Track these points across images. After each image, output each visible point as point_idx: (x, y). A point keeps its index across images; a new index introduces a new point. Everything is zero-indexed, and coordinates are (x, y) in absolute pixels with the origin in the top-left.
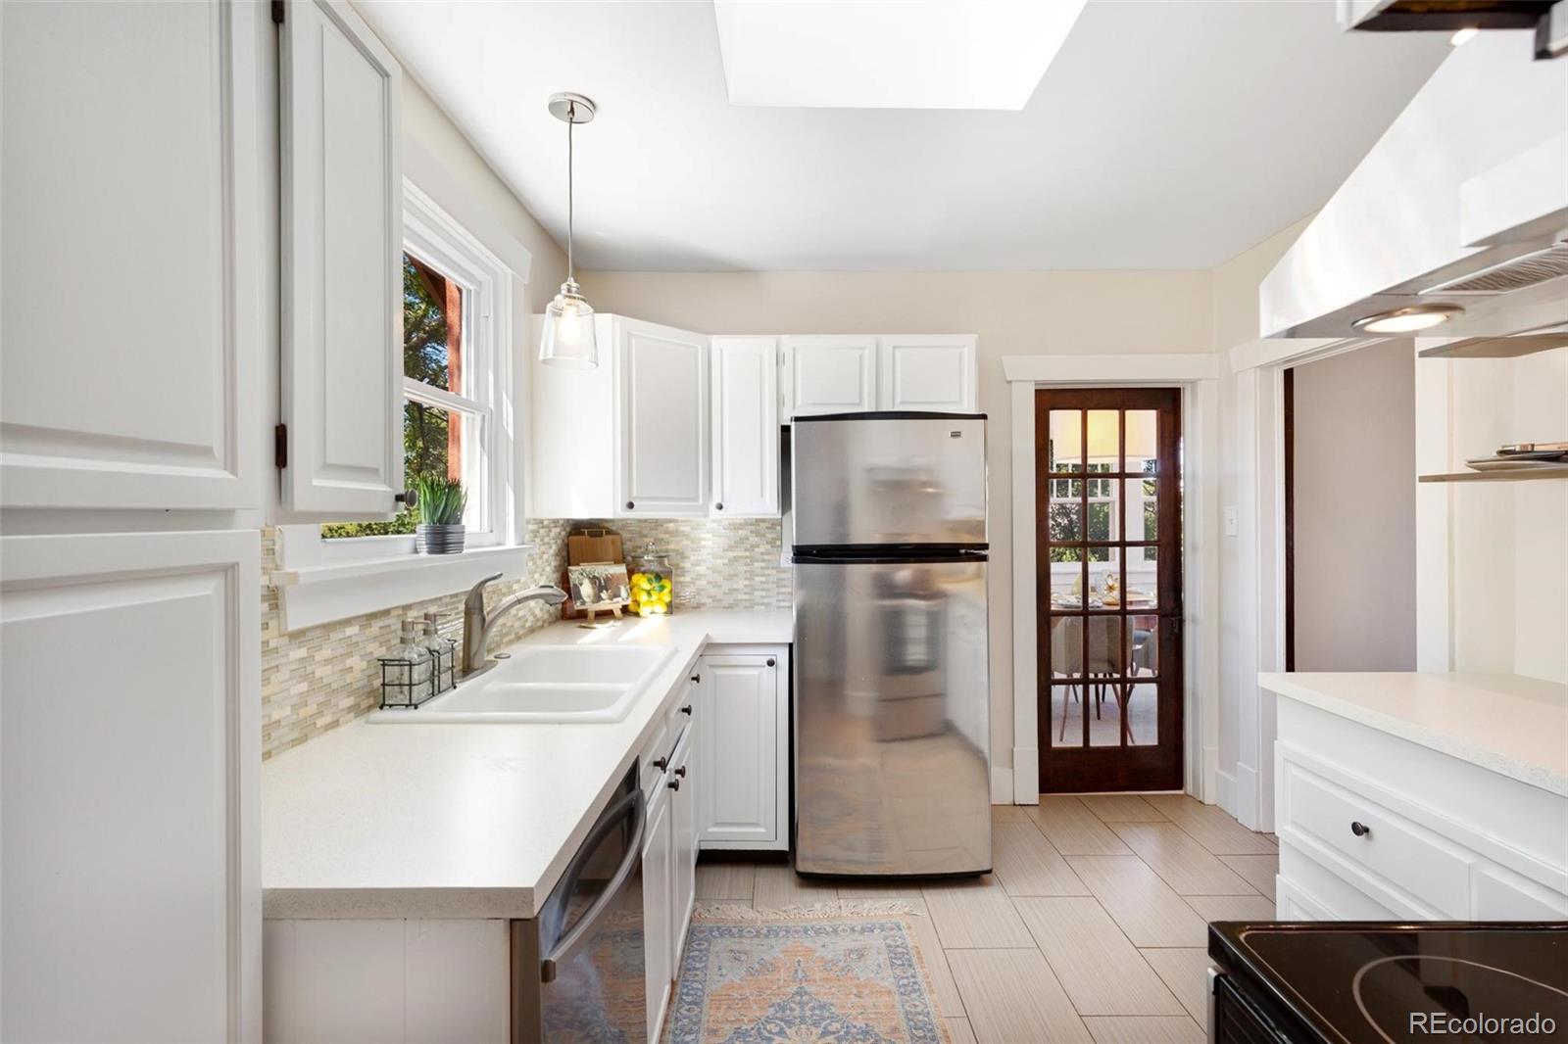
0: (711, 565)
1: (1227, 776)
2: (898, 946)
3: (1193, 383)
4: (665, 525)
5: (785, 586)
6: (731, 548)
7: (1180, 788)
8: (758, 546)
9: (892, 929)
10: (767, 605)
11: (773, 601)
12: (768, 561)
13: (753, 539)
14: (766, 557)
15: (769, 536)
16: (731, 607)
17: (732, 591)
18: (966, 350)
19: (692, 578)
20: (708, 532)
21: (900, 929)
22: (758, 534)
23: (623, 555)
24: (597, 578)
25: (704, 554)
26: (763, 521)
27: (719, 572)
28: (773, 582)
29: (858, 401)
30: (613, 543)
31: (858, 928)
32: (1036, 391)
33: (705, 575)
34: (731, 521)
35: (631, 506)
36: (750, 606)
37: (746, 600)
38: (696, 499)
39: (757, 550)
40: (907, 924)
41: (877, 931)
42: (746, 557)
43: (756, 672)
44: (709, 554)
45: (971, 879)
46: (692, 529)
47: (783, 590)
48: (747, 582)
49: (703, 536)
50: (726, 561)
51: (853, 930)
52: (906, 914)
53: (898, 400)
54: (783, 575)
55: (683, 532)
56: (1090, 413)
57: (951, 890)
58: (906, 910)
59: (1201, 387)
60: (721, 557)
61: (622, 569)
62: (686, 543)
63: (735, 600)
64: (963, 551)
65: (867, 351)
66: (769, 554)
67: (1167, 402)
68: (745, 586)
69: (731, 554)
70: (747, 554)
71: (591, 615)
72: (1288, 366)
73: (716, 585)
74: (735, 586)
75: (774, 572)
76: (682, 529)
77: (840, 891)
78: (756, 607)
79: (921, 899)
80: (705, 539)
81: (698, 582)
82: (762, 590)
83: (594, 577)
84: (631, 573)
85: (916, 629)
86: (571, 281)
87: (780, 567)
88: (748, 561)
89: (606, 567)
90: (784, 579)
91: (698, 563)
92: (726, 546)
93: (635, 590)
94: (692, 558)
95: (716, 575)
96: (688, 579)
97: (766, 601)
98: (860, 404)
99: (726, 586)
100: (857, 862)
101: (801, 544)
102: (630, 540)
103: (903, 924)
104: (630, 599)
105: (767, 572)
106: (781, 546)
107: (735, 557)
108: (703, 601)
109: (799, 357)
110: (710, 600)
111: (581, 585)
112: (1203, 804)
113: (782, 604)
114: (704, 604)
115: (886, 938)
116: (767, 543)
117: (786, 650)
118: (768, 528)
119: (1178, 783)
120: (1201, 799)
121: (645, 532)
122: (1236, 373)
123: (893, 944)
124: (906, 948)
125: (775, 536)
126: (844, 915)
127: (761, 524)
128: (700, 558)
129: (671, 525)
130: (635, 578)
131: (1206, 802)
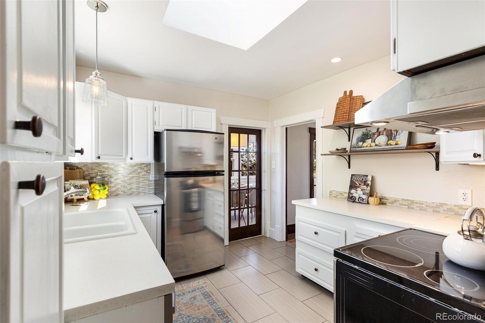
0: (123, 180)
1: (273, 229)
2: (205, 293)
3: (265, 129)
4: (103, 165)
5: (151, 186)
6: (130, 173)
7: (261, 234)
8: (141, 173)
9: (201, 288)
10: (145, 193)
11: (147, 191)
12: (145, 178)
13: (140, 170)
14: (144, 176)
15: (146, 169)
16: (130, 194)
17: (131, 189)
18: (213, 113)
19: (114, 185)
20: (122, 168)
21: (203, 288)
22: (141, 168)
23: (84, 177)
24: (77, 186)
25: (120, 176)
26: (143, 164)
27: (126, 182)
28: (147, 185)
29: (181, 126)
30: (80, 172)
31: (191, 291)
32: (229, 127)
33: (120, 184)
34: (131, 164)
35: (99, 158)
36: (138, 193)
37: (137, 192)
38: (122, 156)
39: (140, 174)
40: (205, 286)
41: (197, 290)
42: (136, 177)
43: (149, 215)
44: (121, 176)
45: (218, 269)
46: (115, 167)
47: (150, 187)
48: (137, 185)
49: (119, 169)
50: (129, 178)
51: (189, 292)
52: (204, 283)
53: (193, 126)
54: (150, 182)
55: (111, 168)
56: (241, 135)
57: (214, 273)
58: (203, 282)
59: (267, 130)
60: (127, 177)
61: (87, 182)
62: (112, 172)
63: (132, 192)
64: (217, 173)
65: (183, 110)
66: (145, 175)
67: (258, 133)
68: (136, 187)
69: (131, 176)
70: (137, 175)
71: (75, 201)
72: (286, 127)
73: (124, 187)
74: (132, 187)
75: (147, 181)
76: (110, 167)
77: (180, 282)
78: (140, 194)
79: (206, 278)
80: (120, 171)
81: (117, 186)
82: (143, 188)
83: (76, 186)
84: (90, 183)
85: (195, 198)
86: (97, 71)
87: (149, 180)
88: (137, 178)
89: (80, 182)
90: (151, 184)
91: (117, 179)
92: (129, 173)
93: (93, 190)
94: (115, 178)
95: (125, 183)
96: (113, 185)
97: (144, 191)
98: (181, 127)
99: (129, 187)
100: (184, 272)
101: (168, 171)
102: (87, 171)
103: (204, 286)
104: (91, 194)
105: (144, 181)
106: (150, 173)
107: (132, 177)
108: (119, 193)
109: (161, 109)
110: (122, 193)
111: (70, 189)
112: (266, 237)
113: (150, 192)
114: (120, 194)
115: (200, 291)
116: (145, 171)
117: (161, 207)
118: (145, 166)
119: (260, 233)
120: (266, 236)
121: (93, 168)
122: (275, 127)
123: (203, 292)
124: (207, 292)
125: (148, 169)
126: (185, 288)
127: (142, 165)
128: (118, 177)
129: (106, 166)
130: (93, 185)
131: (267, 237)
